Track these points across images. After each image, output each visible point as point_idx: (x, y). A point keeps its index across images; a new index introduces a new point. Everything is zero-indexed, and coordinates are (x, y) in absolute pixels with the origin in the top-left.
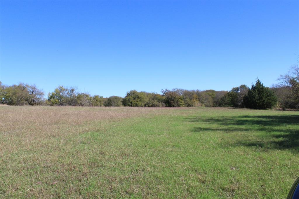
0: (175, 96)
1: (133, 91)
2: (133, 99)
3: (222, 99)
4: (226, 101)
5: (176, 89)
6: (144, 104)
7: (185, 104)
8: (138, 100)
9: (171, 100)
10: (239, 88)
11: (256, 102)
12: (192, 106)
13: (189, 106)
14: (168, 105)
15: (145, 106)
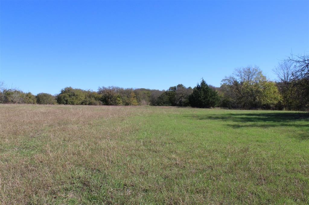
0: (113, 94)
1: (68, 88)
2: (68, 96)
3: (160, 98)
4: (165, 100)
5: (112, 87)
6: (80, 102)
7: (123, 102)
8: (74, 98)
9: (108, 98)
10: (176, 87)
11: (202, 101)
12: (129, 105)
13: (127, 104)
14: (105, 103)
15: (82, 104)
